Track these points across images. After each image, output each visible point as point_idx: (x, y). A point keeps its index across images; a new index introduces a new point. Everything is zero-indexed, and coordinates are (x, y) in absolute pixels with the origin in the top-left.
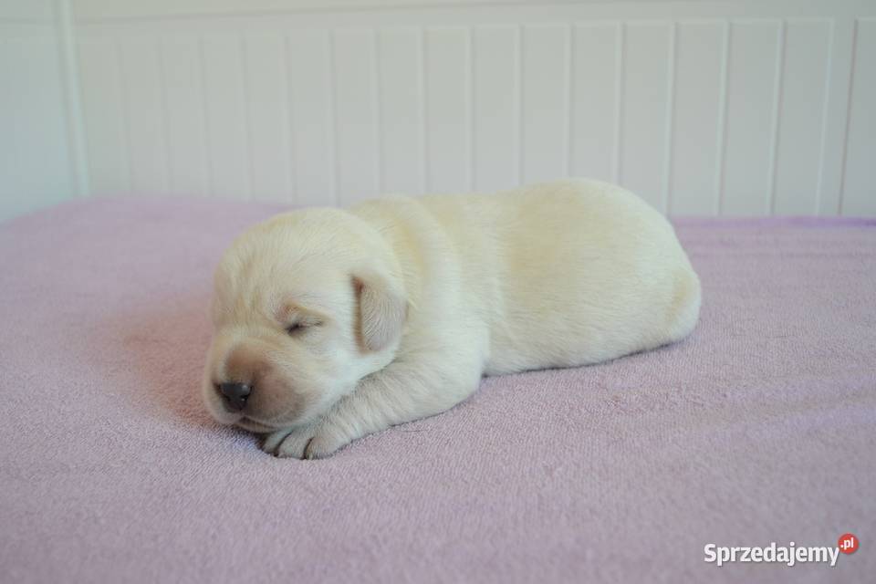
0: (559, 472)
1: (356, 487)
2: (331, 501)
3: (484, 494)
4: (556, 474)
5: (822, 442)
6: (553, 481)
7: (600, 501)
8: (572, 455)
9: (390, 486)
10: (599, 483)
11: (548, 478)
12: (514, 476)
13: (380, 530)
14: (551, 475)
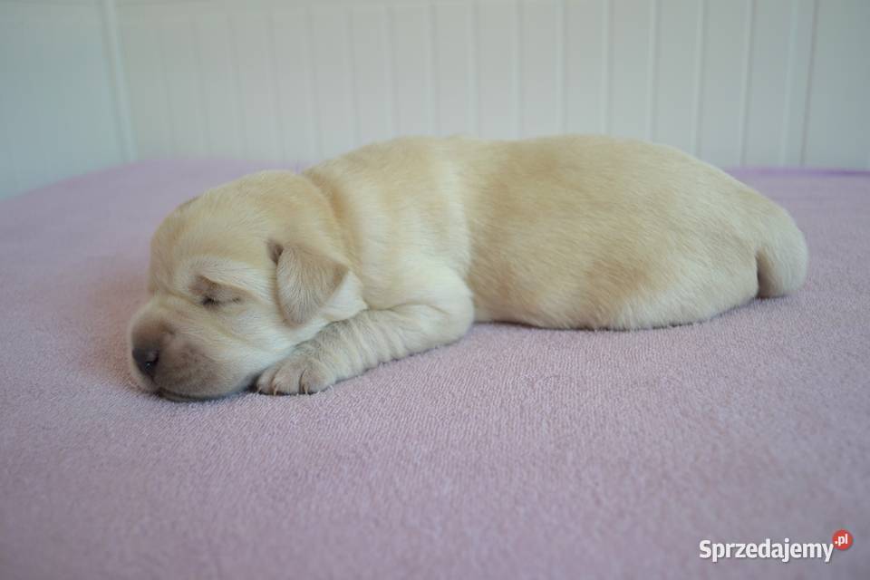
0: (540, 384)
1: (350, 402)
2: (326, 414)
3: (469, 407)
4: (537, 385)
5: (788, 357)
6: (534, 392)
7: (579, 410)
8: (553, 369)
9: (383, 400)
10: (578, 394)
11: (530, 389)
12: (498, 388)
13: (370, 438)
14: (532, 387)
